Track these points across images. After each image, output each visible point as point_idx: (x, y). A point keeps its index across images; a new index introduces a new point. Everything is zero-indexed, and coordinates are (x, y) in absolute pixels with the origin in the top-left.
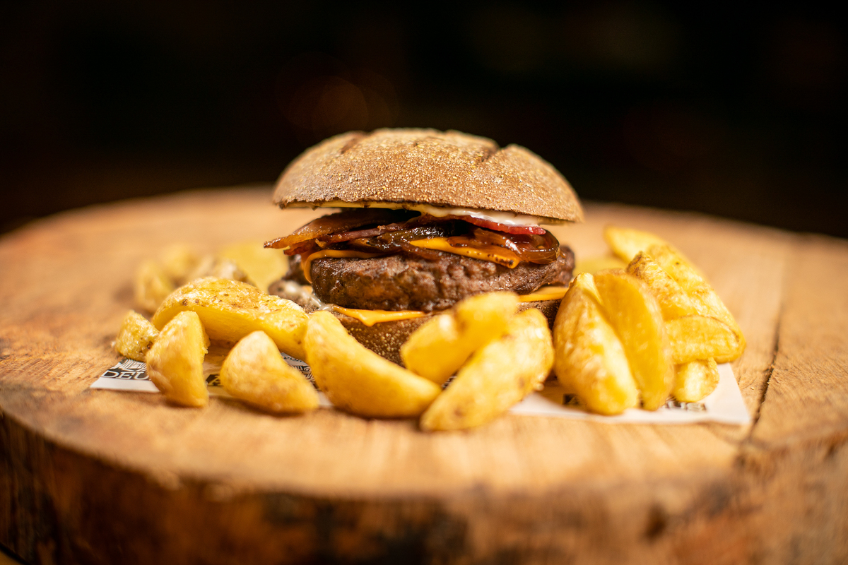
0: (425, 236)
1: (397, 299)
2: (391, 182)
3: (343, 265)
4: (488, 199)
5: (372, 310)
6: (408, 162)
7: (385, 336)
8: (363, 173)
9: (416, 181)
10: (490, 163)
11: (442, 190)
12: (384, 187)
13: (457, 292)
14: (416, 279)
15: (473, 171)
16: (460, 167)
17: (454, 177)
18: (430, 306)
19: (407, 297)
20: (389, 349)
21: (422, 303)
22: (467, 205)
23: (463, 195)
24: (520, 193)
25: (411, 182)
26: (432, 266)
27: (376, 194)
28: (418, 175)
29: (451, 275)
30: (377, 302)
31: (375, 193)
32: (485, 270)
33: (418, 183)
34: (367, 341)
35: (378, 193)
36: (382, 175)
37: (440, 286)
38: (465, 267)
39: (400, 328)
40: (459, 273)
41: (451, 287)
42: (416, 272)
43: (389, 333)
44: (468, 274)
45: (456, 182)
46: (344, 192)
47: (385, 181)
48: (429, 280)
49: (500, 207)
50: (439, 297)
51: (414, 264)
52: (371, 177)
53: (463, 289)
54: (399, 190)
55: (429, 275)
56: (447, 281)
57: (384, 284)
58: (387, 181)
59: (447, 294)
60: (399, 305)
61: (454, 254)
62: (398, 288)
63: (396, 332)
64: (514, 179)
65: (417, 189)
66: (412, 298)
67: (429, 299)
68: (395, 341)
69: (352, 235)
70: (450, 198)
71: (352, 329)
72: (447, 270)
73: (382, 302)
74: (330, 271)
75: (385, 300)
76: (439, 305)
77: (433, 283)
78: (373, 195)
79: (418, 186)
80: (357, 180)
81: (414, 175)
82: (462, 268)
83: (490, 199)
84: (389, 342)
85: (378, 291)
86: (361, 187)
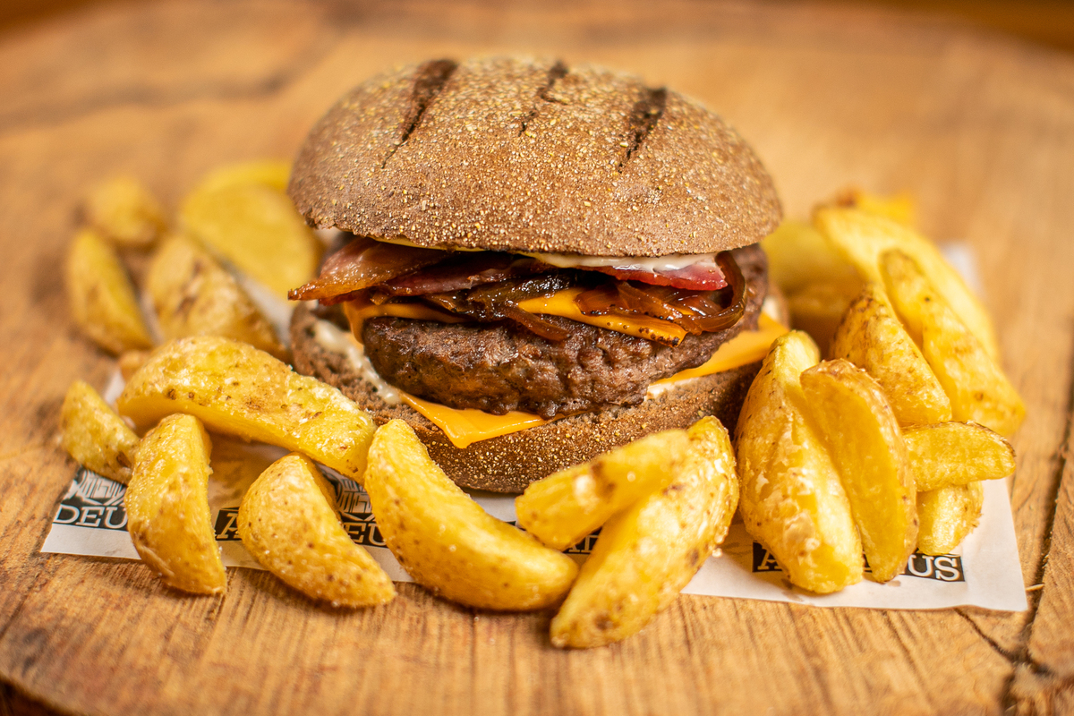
0: (542, 293)
1: (501, 396)
2: (488, 216)
3: (416, 337)
4: (640, 240)
5: (463, 408)
6: (514, 174)
7: (485, 455)
8: (442, 195)
9: (527, 214)
10: (639, 161)
11: (569, 228)
12: (477, 225)
13: (592, 389)
14: (530, 373)
15: (615, 184)
16: (594, 180)
17: (587, 204)
18: (552, 410)
19: (516, 394)
20: (490, 471)
21: (540, 404)
22: (608, 253)
23: (601, 236)
24: (687, 219)
25: (520, 216)
26: (554, 351)
27: (466, 235)
28: (530, 203)
29: (583, 366)
30: (469, 398)
31: (463, 234)
32: (635, 354)
33: (531, 217)
34: (457, 460)
35: (470, 235)
36: (474, 201)
37: (566, 382)
38: (604, 351)
39: (507, 445)
40: (597, 362)
41: (584, 382)
42: (531, 363)
43: (490, 451)
44: (610, 361)
45: (589, 212)
46: (414, 228)
47: (479, 214)
48: (550, 372)
49: (658, 250)
50: (565, 395)
51: (528, 349)
52: (456, 203)
53: (602, 383)
54: (502, 231)
55: (550, 367)
56: (578, 375)
57: (480, 378)
58: (482, 213)
59: (577, 392)
60: (505, 405)
61: (588, 325)
62: (503, 382)
63: (501, 450)
64: (678, 191)
65: (530, 230)
66: (524, 395)
67: (549, 398)
68: (500, 461)
69: (428, 287)
70: (582, 242)
71: (434, 443)
72: (578, 358)
73: (477, 399)
74: (395, 346)
75: (482, 397)
76: (565, 409)
77: (557, 378)
78: (461, 237)
79: (531, 224)
80: (434, 207)
81: (524, 203)
82: (601, 353)
83: (643, 238)
84: (491, 463)
85: (471, 385)
86: (441, 222)
